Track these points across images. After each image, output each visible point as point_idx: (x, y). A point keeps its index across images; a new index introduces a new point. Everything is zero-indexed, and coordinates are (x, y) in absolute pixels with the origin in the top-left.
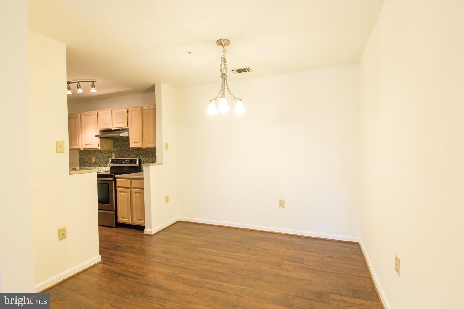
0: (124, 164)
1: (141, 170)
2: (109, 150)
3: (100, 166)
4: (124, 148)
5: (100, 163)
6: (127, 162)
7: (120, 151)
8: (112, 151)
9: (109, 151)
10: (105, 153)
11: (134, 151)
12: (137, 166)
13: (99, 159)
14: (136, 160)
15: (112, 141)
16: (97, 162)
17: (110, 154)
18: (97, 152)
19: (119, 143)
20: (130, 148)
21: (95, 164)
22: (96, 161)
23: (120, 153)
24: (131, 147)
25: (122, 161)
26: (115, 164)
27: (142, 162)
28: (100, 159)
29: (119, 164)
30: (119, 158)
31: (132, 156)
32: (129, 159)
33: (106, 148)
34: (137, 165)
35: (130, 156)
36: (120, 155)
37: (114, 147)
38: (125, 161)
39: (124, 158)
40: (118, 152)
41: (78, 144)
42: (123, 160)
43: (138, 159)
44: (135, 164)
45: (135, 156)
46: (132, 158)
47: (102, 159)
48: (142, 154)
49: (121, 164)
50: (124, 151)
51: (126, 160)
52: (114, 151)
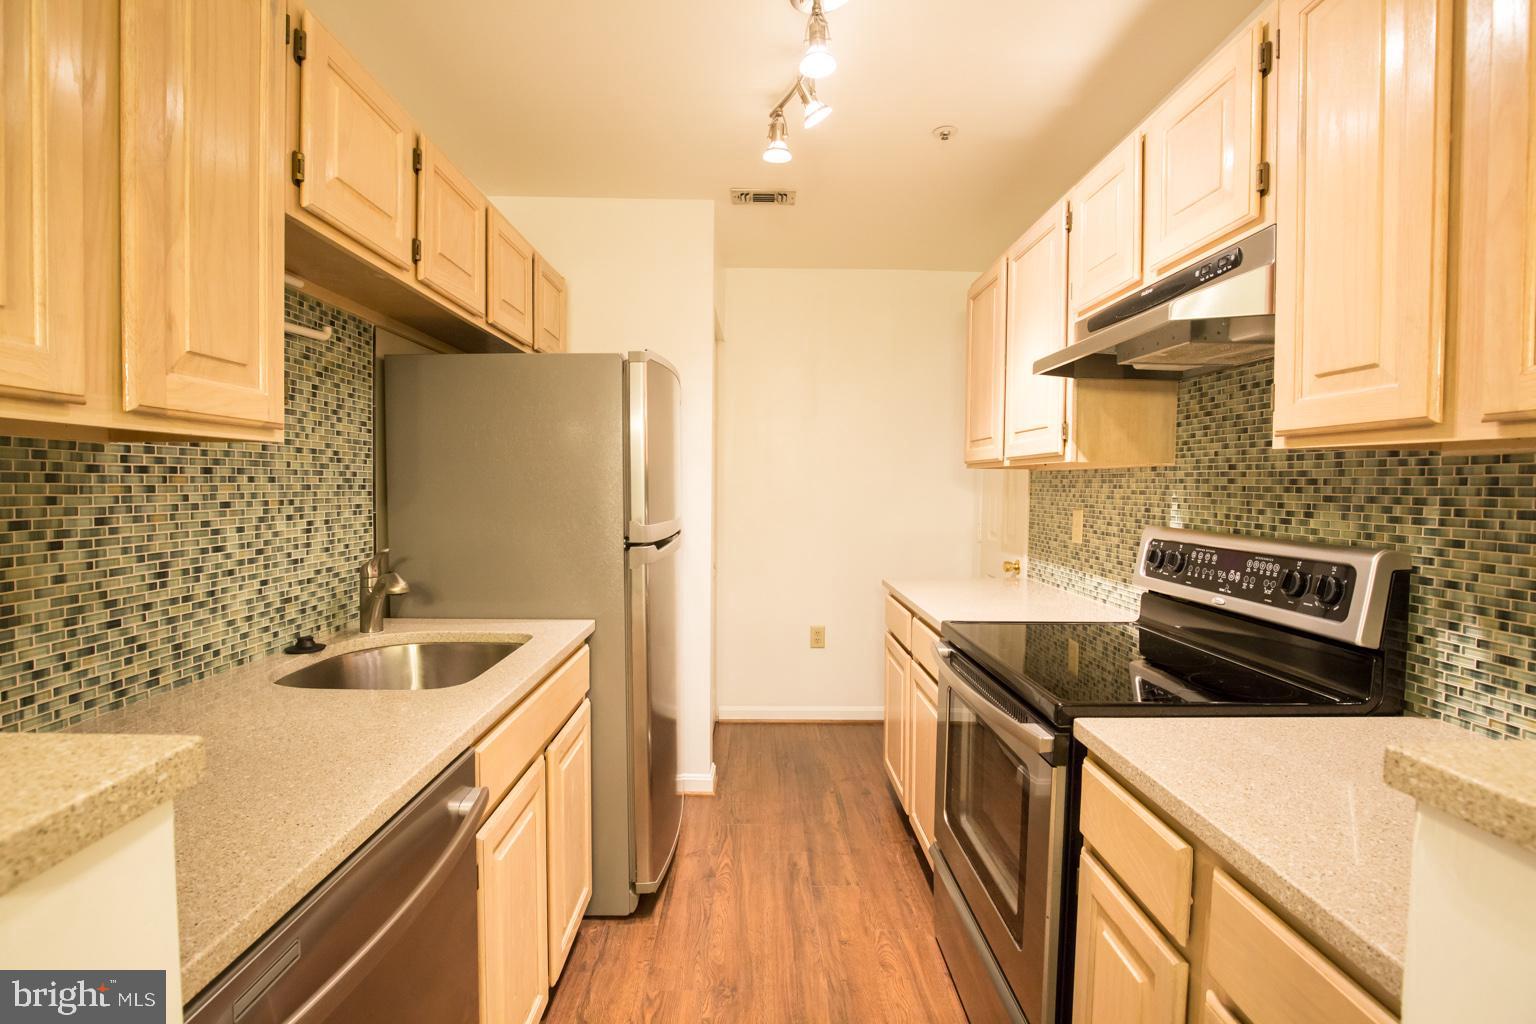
0: (1237, 591)
1: (1412, 693)
2: (1154, 469)
3: (1103, 573)
4: (1253, 452)
5: (1103, 554)
6: (1260, 578)
7: (1223, 481)
8: (1170, 474)
9: (1152, 475)
10: (1134, 486)
11: (1346, 482)
12: (1358, 641)
13: (1100, 525)
14: (1349, 571)
15: (1173, 400)
16: (1094, 542)
17: (1155, 499)
18: (1096, 484)
19: (1218, 414)
20: (1279, 444)
21: (1083, 555)
22: (1090, 535)
23: (1217, 495)
24: (1291, 436)
25: (1221, 565)
26: (1168, 579)
27: (1433, 602)
28: (1104, 528)
29: (1198, 583)
30: (1210, 532)
31: (1313, 524)
32: (1277, 559)
33: (1118, 452)
34: (1360, 626)
35: (1296, 530)
36: (1221, 513)
37: (1184, 447)
38: (1241, 569)
39: (1249, 535)
40: (1204, 488)
41: (992, 436)
42: (1233, 559)
43: (1369, 569)
44: (1341, 616)
45: (1346, 530)
46: (1321, 544)
47: (1114, 529)
48: (1432, 513)
49: (1213, 586)
50: (1251, 480)
51: (1252, 555)
52: (1180, 474)
